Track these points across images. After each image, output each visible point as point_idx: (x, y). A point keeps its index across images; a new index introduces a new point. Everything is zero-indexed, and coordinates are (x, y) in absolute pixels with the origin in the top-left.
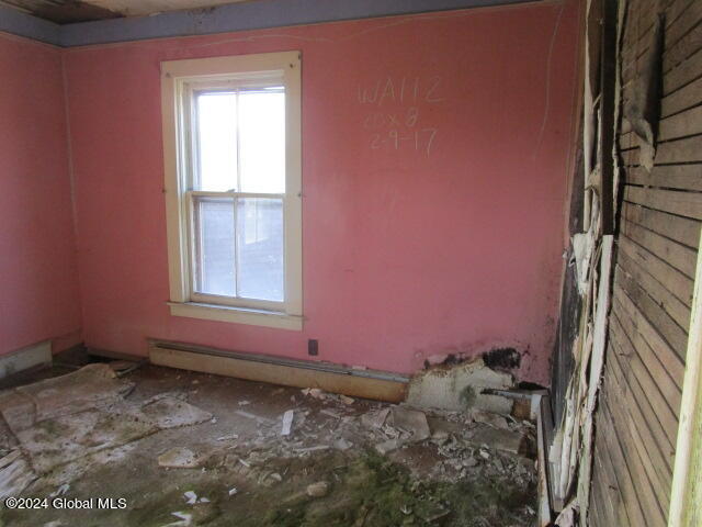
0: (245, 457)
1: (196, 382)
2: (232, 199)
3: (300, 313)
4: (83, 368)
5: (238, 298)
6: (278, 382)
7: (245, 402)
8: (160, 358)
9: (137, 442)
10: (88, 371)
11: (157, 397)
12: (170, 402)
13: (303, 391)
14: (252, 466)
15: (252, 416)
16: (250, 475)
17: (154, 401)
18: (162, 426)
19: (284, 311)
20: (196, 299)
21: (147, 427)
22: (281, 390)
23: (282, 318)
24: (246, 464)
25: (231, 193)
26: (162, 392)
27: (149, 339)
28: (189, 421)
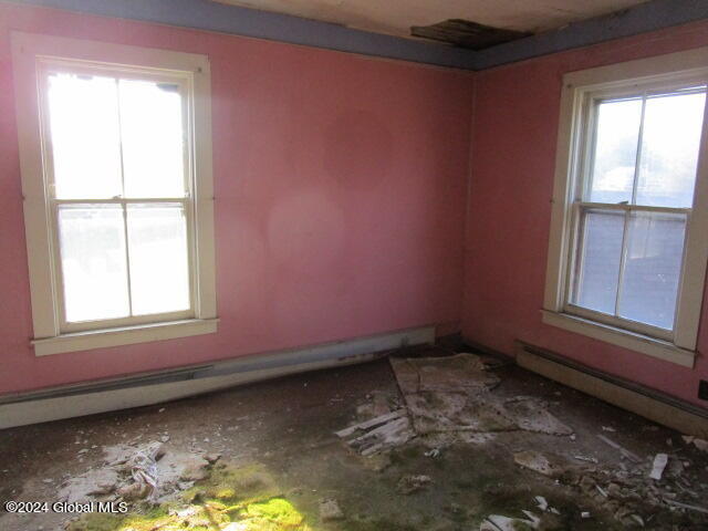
0: (604, 486)
1: (558, 393)
2: (624, 212)
3: (694, 349)
4: (459, 355)
5: (616, 317)
6: (653, 418)
7: (610, 429)
8: (526, 361)
9: (496, 434)
10: (462, 358)
11: (519, 398)
12: (531, 405)
13: (684, 437)
14: (611, 498)
15: (617, 446)
16: (606, 506)
17: (517, 401)
18: (521, 426)
19: (672, 342)
20: (570, 311)
21: (507, 423)
22: (655, 429)
23: (668, 348)
24: (604, 493)
25: (623, 205)
26: (525, 395)
27: (517, 340)
28: (546, 429)
